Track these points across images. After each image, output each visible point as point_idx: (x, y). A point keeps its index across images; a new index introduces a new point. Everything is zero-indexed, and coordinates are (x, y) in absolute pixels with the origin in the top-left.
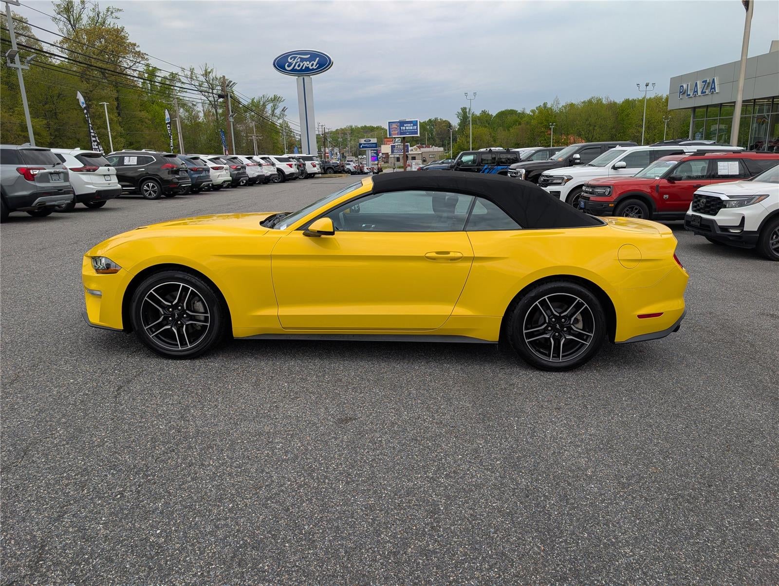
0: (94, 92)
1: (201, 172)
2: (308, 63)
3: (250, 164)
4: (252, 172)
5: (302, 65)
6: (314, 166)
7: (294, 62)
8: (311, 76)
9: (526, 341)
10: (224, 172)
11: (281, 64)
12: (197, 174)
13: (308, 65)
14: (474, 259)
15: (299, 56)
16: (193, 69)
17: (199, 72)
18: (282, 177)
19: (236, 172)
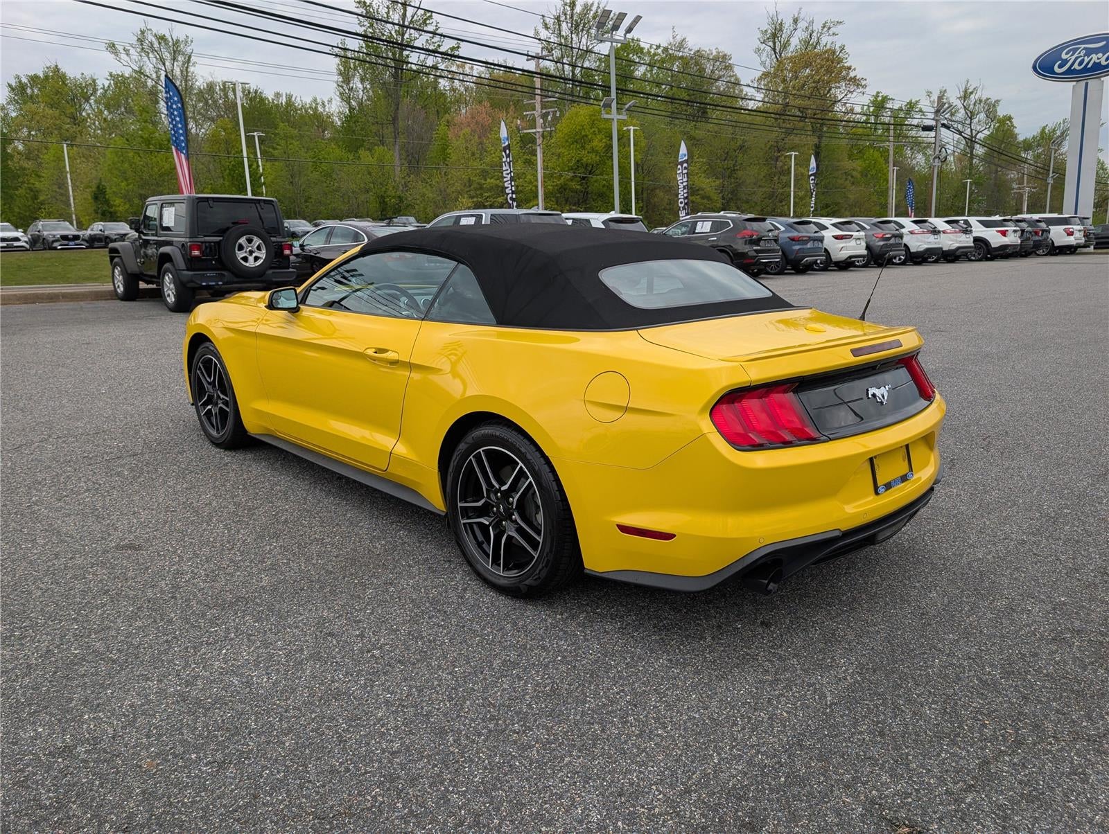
1: (806, 242)
2: (1100, 55)
3: (916, 232)
4: (918, 241)
5: (1086, 60)
6: (1070, 234)
7: (1073, 58)
8: (1102, 79)
10: (852, 243)
11: (1046, 67)
12: (799, 244)
13: (1098, 59)
14: (411, 366)
15: (1083, 46)
16: (945, 90)
18: (984, 251)
19: (882, 243)
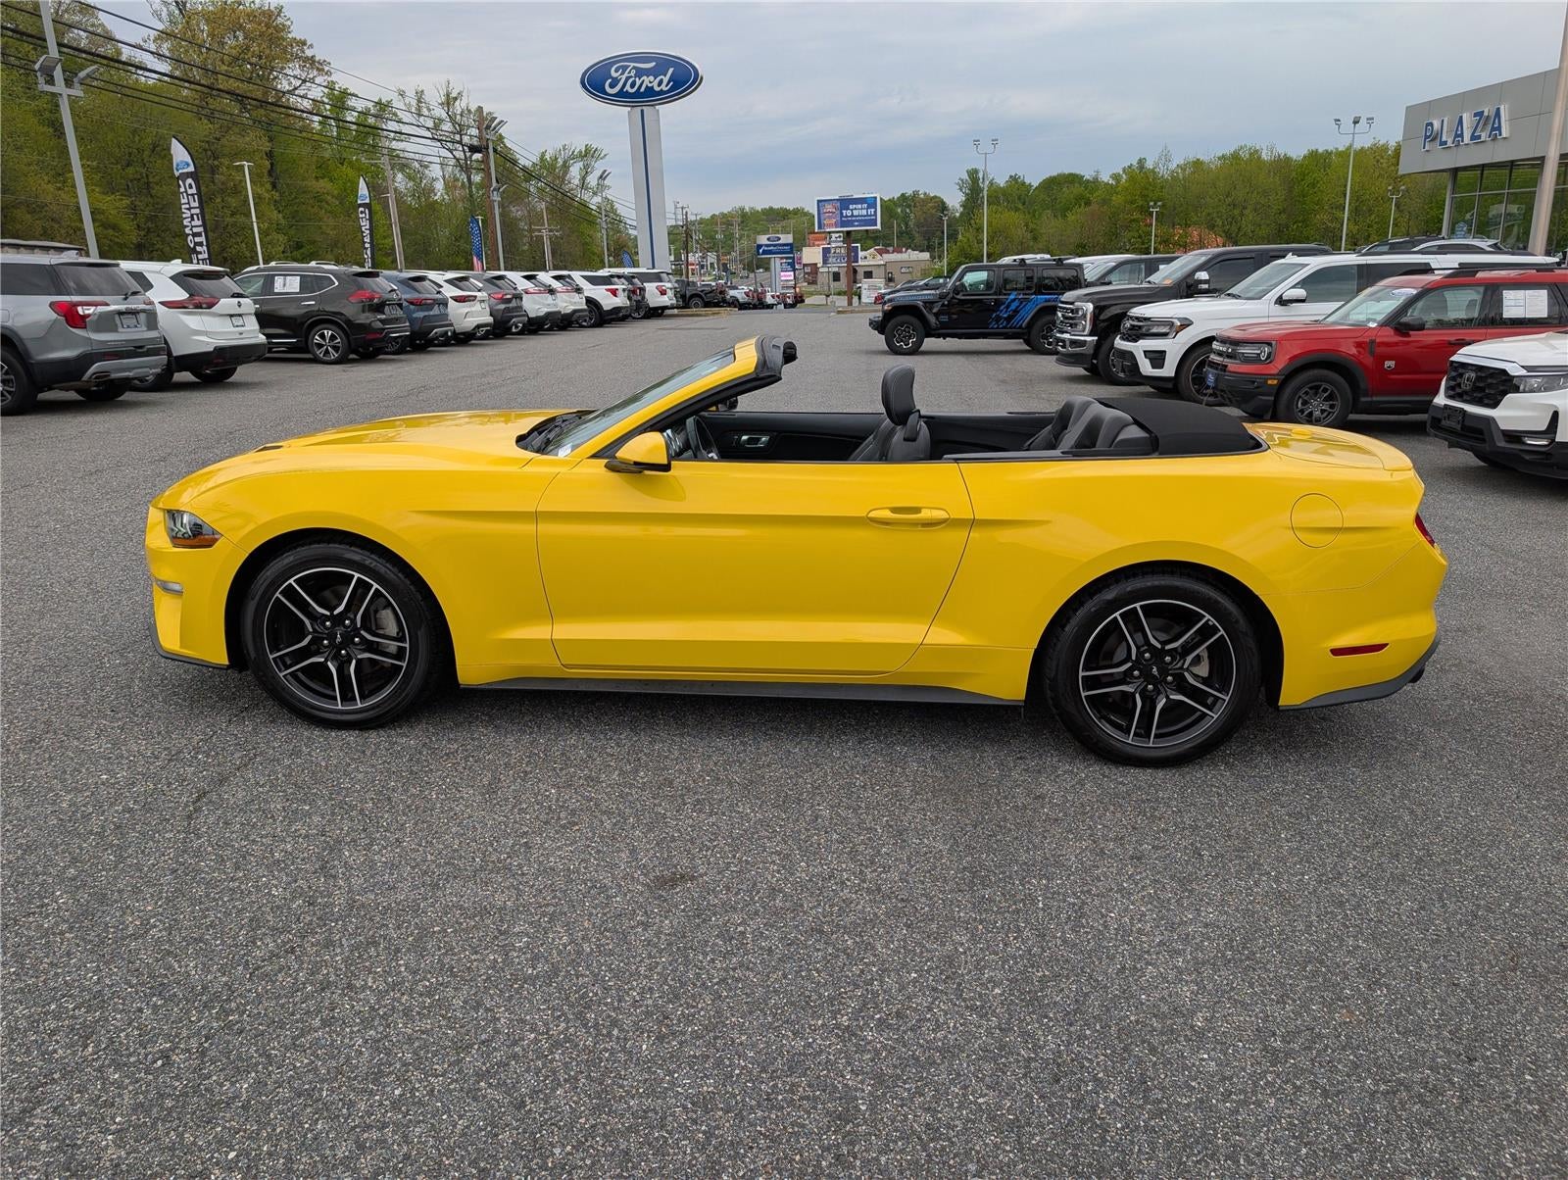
0: (224, 141)
1: (430, 307)
2: (651, 78)
3: (531, 290)
4: (535, 305)
5: (638, 82)
6: (663, 293)
7: (624, 77)
8: (657, 107)
9: (1083, 694)
10: (477, 307)
11: (596, 82)
12: (422, 311)
13: (650, 82)
14: (973, 523)
15: (632, 64)
16: (422, 91)
17: (434, 98)
18: (598, 317)
19: (502, 306)
